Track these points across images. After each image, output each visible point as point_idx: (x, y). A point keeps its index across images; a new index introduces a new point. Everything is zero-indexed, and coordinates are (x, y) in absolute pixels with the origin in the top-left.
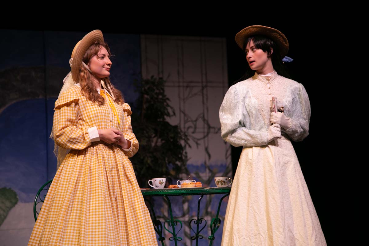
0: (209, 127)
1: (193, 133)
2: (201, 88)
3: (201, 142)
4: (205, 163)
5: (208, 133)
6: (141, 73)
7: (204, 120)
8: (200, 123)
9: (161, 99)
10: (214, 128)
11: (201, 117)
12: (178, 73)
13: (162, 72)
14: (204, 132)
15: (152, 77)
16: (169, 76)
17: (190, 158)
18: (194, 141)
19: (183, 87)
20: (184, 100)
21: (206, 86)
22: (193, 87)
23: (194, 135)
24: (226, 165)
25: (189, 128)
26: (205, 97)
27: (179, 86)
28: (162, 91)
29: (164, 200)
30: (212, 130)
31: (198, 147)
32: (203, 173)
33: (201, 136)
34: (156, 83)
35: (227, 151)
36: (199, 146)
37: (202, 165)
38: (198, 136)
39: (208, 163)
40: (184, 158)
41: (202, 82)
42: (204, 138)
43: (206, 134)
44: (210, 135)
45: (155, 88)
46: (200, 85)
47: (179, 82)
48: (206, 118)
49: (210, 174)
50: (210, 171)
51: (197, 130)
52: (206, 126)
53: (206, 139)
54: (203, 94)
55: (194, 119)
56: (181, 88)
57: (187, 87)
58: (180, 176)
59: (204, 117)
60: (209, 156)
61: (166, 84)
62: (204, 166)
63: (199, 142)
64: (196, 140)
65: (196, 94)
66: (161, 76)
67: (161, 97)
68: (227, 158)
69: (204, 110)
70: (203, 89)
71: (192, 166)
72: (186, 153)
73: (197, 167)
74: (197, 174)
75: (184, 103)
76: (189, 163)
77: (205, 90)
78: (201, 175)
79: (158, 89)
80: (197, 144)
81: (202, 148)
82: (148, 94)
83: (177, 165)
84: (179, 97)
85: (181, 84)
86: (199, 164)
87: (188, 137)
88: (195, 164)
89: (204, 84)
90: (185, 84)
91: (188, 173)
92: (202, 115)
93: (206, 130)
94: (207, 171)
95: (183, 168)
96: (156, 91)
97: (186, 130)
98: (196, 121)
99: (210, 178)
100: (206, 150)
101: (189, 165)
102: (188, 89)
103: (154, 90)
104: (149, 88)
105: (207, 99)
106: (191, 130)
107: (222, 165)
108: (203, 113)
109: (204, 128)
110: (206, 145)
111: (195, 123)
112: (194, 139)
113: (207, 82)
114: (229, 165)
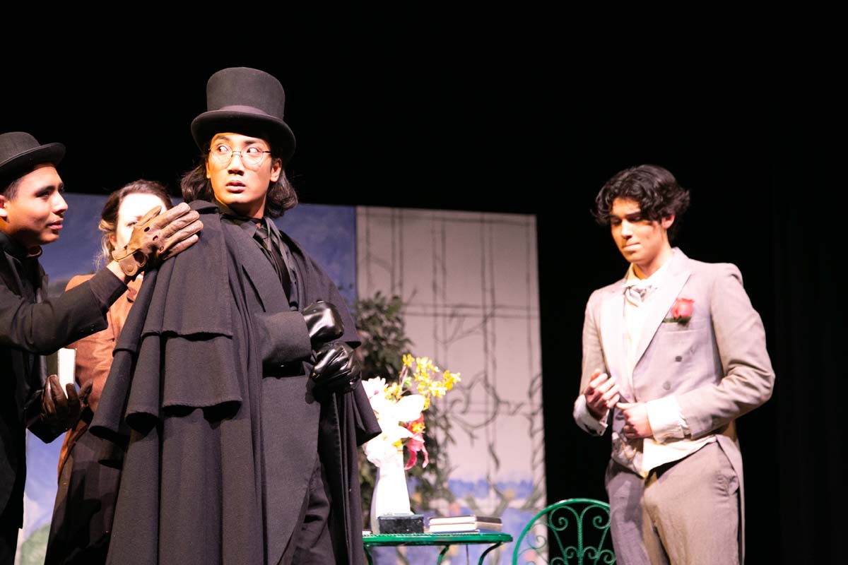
0: (498, 401)
1: (464, 412)
2: (480, 320)
3: (479, 432)
4: (488, 477)
5: (495, 414)
6: (354, 286)
7: (487, 386)
8: (479, 393)
9: (395, 340)
10: (507, 403)
11: (480, 380)
12: (435, 286)
13: (401, 284)
14: (486, 412)
15: (378, 294)
16: (414, 293)
17: (456, 467)
18: (466, 431)
19: (444, 315)
20: (445, 342)
21: (492, 315)
22: (465, 316)
23: (466, 418)
24: (532, 482)
25: (454, 402)
26: (490, 337)
27: (436, 315)
28: (398, 325)
29: (400, 555)
30: (503, 408)
31: (472, 443)
32: (483, 497)
33: (481, 419)
34: (385, 308)
35: (535, 453)
36: (475, 441)
37: (481, 482)
38: (474, 419)
39: (494, 478)
40: (440, 466)
41: (484, 307)
42: (487, 423)
43: (490, 416)
44: (499, 418)
45: (383, 317)
46: (480, 312)
47: (435, 306)
48: (490, 381)
49: (498, 501)
50: (499, 494)
51: (472, 407)
52: (491, 399)
53: (490, 426)
54: (485, 331)
55: (466, 384)
56: (440, 319)
57: (453, 316)
58: (434, 504)
59: (486, 378)
60: (497, 462)
61: (409, 309)
62: (486, 484)
63: (475, 432)
64: (469, 429)
65: (470, 332)
66: (397, 293)
67: (393, 335)
68: (534, 468)
69: (486, 365)
70: (485, 321)
71: (461, 483)
72: (445, 455)
73: (471, 487)
74: (470, 500)
75: (446, 348)
76: (453, 476)
77: (489, 324)
78: (479, 502)
79: (389, 320)
80: (472, 436)
81: (482, 444)
82: (368, 330)
83: (427, 481)
84: (435, 336)
85: (440, 310)
86: (475, 478)
87: (452, 422)
88: (466, 479)
89: (488, 311)
90: (449, 311)
91: (450, 499)
92: (482, 376)
93: (491, 408)
94: (492, 493)
95: (439, 488)
96: (386, 323)
97: (448, 405)
98: (470, 387)
99: (497, 509)
100: (491, 449)
101: (453, 482)
102: (455, 320)
103: (381, 322)
104: (370, 318)
105: (494, 343)
106: (459, 407)
107: (523, 484)
108: (486, 372)
109: (487, 403)
110: (491, 438)
111: (467, 391)
112: (465, 426)
113: (494, 306)
114: (539, 483)
